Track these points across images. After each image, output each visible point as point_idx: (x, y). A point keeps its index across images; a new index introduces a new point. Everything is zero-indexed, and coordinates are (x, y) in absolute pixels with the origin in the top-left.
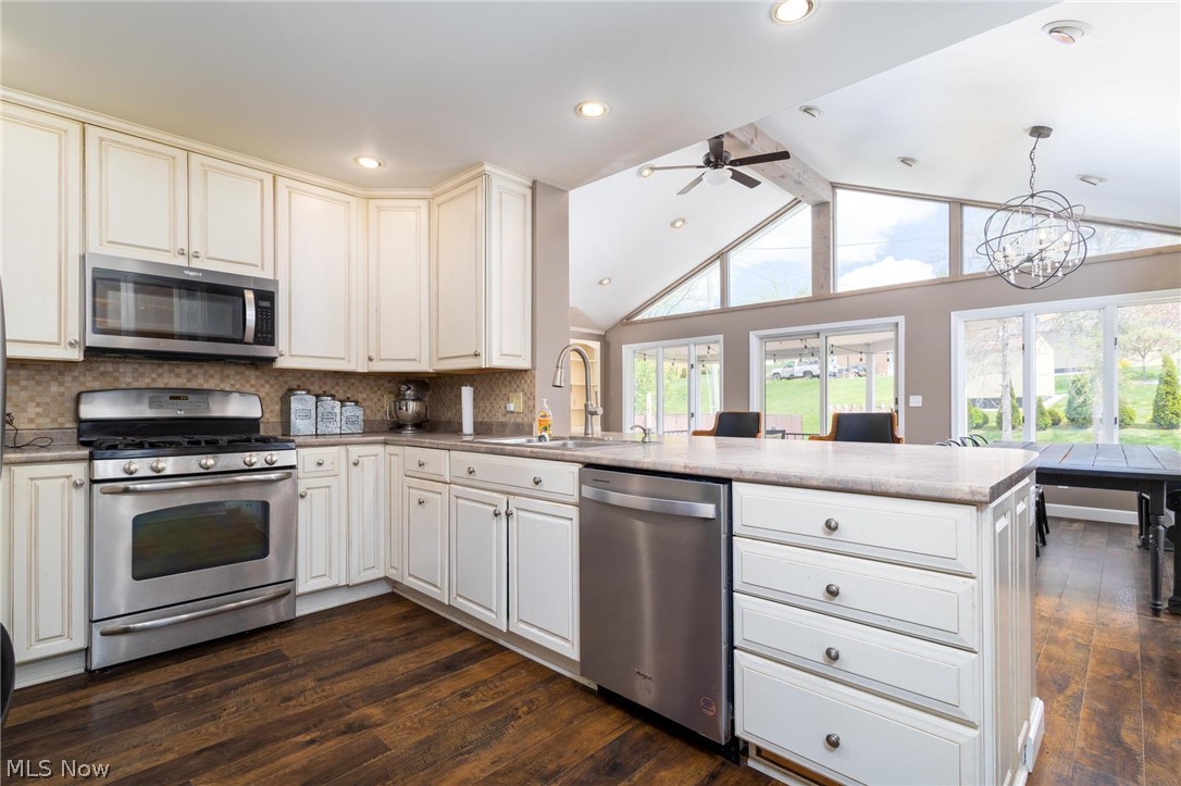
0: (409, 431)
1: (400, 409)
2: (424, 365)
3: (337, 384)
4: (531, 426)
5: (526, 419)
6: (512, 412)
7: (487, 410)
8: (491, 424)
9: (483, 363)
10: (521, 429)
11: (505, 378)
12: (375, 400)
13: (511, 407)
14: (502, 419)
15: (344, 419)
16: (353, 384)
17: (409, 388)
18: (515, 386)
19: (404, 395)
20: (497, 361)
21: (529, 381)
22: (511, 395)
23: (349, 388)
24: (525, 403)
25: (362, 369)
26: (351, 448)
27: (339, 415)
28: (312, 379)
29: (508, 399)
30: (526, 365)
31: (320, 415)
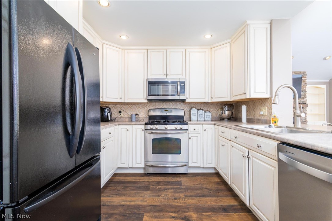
0: (226, 120)
1: (223, 113)
2: (228, 99)
3: (205, 106)
4: (270, 121)
5: (268, 118)
6: (263, 115)
7: (253, 114)
8: (254, 119)
9: (247, 97)
10: (267, 122)
11: (260, 102)
12: (216, 110)
13: (262, 113)
14: (259, 118)
15: (205, 117)
16: (209, 106)
17: (225, 107)
18: (264, 105)
19: (224, 109)
20: (253, 95)
21: (269, 102)
22: (262, 108)
23: (208, 107)
24: (268, 111)
25: (210, 101)
26: (204, 125)
27: (204, 115)
28: (198, 105)
29: (261, 110)
30: (267, 96)
31: (199, 115)
